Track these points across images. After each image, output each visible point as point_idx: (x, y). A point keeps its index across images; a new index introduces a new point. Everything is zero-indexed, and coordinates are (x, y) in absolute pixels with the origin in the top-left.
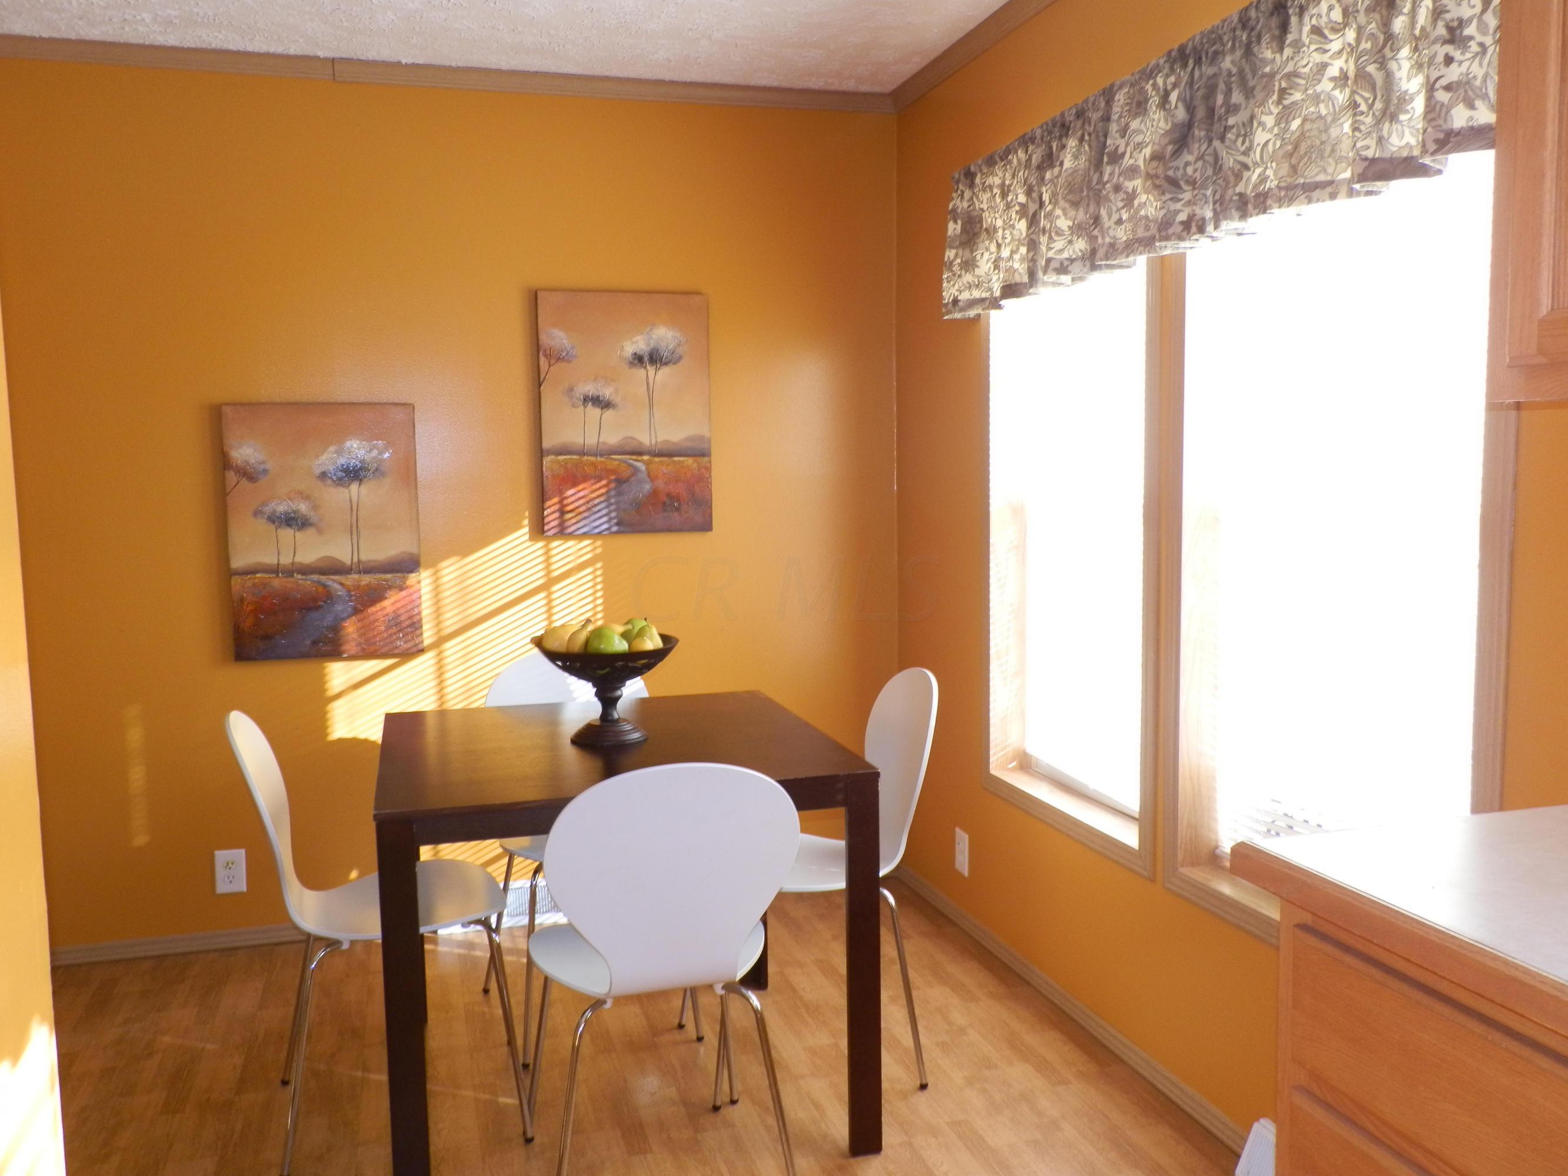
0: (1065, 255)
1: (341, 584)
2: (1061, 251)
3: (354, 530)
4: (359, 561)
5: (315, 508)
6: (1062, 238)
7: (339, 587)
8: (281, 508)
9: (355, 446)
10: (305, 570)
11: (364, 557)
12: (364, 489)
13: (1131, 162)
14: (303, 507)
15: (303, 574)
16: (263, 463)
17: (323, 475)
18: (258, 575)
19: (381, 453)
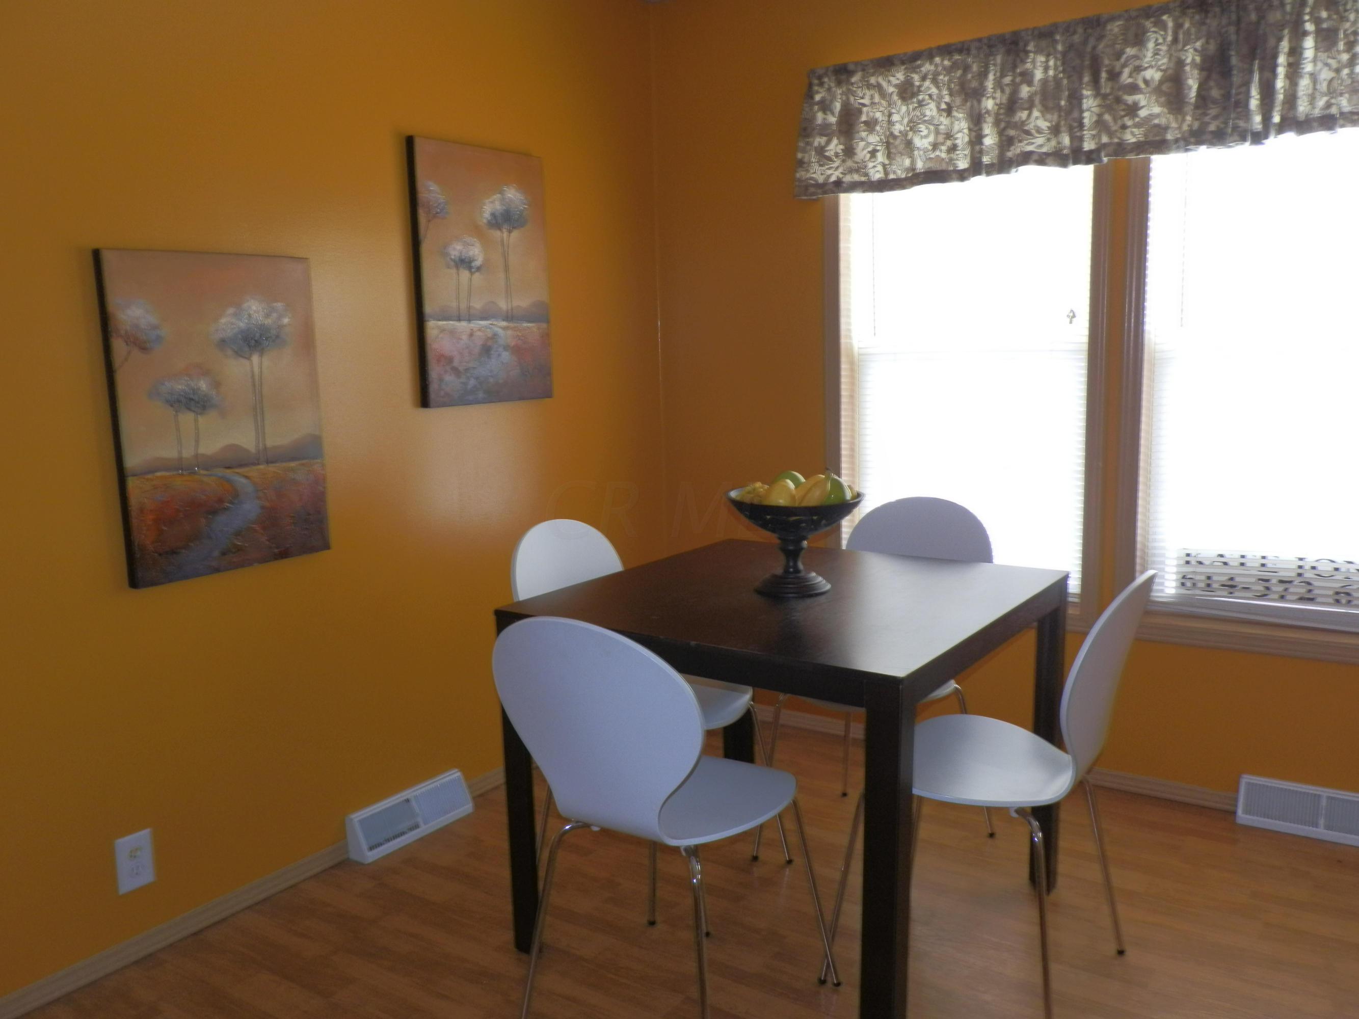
0: (1044, 150)
1: (247, 477)
2: (1041, 146)
3: (258, 410)
4: (265, 449)
5: (217, 385)
6: (1042, 135)
7: (243, 480)
8: (180, 386)
9: (254, 308)
10: (209, 464)
11: (270, 443)
12: (266, 362)
13: (1130, 80)
14: (203, 385)
15: (207, 469)
16: (155, 327)
17: (223, 343)
18: (158, 474)
19: (280, 317)
